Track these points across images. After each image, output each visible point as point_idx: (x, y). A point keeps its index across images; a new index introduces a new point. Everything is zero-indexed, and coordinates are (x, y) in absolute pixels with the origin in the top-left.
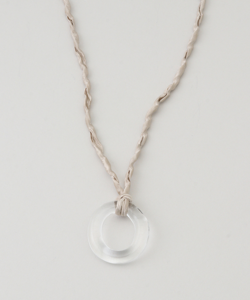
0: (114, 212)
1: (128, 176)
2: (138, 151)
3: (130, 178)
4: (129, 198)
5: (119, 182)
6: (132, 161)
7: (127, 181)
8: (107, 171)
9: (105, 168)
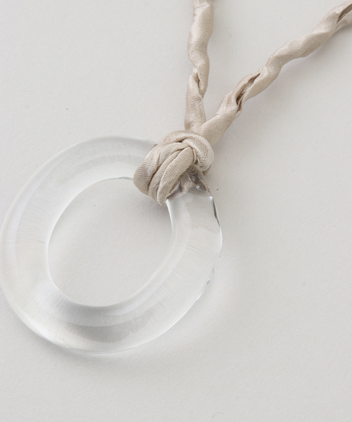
0: (131, 172)
1: (245, 87)
2: (322, 29)
3: (245, 96)
4: (200, 153)
5: (202, 93)
6: (283, 49)
7: (229, 102)
8: (189, 45)
9: (190, 36)
